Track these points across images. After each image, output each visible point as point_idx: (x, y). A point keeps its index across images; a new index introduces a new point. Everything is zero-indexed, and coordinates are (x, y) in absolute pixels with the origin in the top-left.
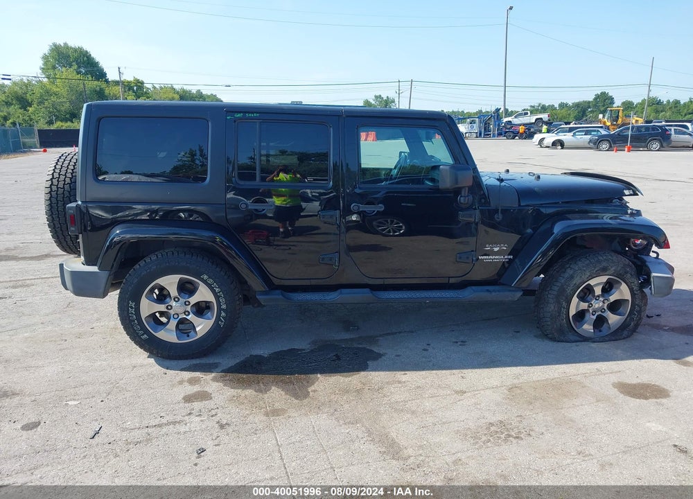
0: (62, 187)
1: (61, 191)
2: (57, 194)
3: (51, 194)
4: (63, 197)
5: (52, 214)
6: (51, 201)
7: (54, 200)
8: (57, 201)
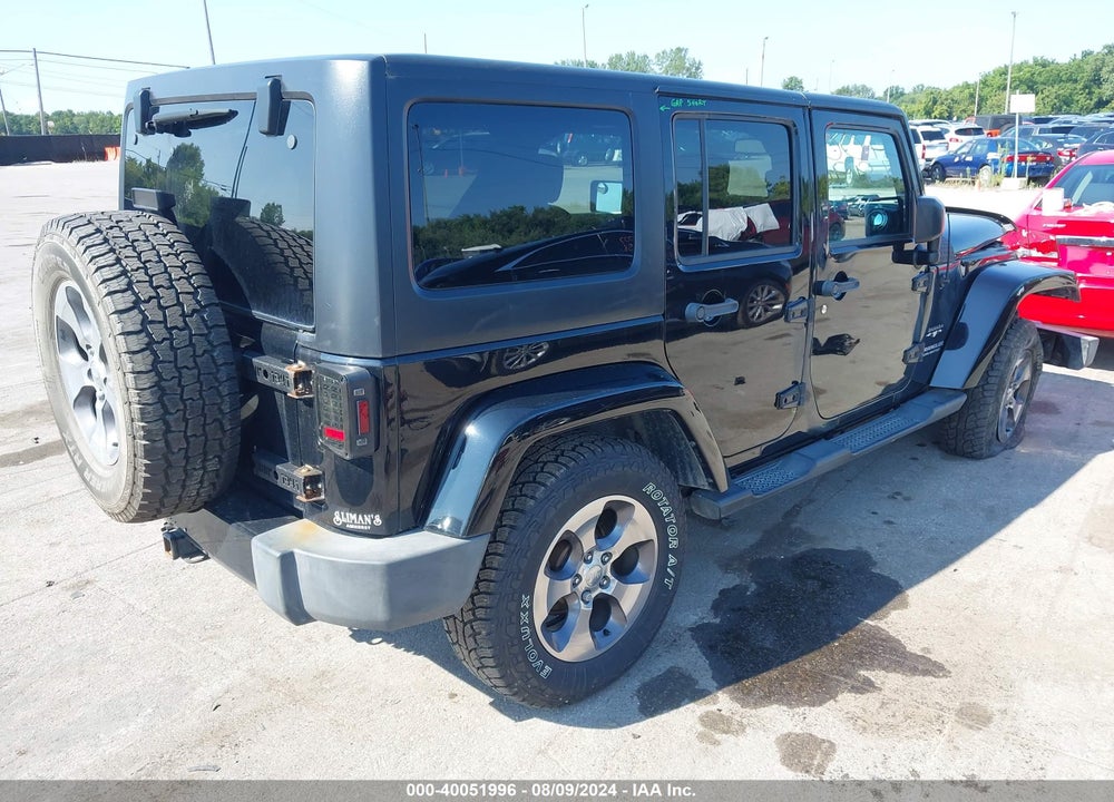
0: (181, 325)
1: (180, 338)
2: (172, 347)
3: (154, 353)
4: (194, 356)
5: (167, 412)
6: (158, 374)
7: (167, 371)
8: (178, 369)
